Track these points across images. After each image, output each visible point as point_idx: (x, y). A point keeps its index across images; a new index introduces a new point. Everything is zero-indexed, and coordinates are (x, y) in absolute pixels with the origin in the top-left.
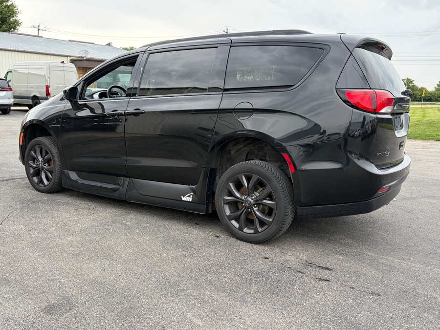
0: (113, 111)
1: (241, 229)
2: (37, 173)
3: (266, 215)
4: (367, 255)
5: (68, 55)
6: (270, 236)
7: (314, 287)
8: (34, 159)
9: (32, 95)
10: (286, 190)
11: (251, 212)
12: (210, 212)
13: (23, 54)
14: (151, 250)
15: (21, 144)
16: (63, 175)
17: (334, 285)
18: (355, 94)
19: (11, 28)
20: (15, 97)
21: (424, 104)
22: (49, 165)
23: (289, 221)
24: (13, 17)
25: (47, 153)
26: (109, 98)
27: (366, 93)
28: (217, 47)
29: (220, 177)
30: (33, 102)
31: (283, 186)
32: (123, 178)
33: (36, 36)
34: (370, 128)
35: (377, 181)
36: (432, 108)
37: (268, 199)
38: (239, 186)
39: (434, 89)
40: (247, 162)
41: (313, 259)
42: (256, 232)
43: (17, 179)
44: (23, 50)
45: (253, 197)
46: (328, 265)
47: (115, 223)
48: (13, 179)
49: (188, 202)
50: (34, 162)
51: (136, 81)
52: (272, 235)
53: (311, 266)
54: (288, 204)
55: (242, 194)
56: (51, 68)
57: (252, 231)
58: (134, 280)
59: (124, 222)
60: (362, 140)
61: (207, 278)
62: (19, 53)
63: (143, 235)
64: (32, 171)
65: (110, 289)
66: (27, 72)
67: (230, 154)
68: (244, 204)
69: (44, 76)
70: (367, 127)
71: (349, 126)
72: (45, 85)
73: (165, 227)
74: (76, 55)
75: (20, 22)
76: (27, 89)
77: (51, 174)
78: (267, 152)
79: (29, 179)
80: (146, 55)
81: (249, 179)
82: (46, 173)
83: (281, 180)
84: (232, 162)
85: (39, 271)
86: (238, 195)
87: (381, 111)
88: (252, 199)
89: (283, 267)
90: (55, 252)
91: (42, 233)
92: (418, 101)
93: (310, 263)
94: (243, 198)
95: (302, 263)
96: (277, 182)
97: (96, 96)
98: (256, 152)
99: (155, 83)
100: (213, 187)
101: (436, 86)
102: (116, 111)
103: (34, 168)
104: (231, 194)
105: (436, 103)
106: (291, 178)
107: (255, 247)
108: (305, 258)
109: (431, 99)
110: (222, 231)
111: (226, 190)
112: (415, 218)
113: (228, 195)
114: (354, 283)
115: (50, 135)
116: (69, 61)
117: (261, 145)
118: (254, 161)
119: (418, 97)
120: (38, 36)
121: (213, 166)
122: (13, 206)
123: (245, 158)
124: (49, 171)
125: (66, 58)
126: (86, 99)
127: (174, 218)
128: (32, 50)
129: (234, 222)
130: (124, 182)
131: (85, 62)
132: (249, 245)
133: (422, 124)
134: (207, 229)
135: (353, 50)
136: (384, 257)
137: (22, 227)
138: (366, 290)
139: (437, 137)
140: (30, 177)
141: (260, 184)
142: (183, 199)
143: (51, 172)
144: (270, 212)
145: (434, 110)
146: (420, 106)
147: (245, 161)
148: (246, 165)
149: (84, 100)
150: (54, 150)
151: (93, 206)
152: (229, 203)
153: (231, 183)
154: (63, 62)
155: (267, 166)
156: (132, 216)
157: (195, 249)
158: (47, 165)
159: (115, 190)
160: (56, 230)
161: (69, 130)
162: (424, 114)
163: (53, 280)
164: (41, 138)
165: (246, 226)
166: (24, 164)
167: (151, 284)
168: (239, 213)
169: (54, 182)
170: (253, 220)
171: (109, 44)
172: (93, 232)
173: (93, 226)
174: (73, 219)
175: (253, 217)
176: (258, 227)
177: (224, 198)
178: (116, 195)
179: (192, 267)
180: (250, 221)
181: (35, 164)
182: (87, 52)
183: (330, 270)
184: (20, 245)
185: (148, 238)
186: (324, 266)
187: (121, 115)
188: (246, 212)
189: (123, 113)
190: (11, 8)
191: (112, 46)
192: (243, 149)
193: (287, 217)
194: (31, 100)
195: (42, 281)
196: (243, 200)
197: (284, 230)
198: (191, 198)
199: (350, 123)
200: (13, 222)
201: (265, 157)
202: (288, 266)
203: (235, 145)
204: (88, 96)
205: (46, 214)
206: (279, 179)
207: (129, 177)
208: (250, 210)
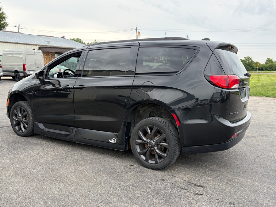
0: (66, 86)
1: (147, 160)
2: (18, 124)
3: (162, 152)
4: (226, 176)
5: (37, 44)
6: (165, 165)
7: (193, 199)
8: (16, 115)
9: (15, 70)
10: (175, 137)
11: (153, 150)
12: (127, 149)
13: (9, 44)
14: (90, 175)
15: (8, 106)
16: (34, 126)
17: (205, 197)
18: (215, 77)
19: (2, 27)
20: (4, 71)
21: (258, 72)
22: (26, 119)
23: (177, 155)
24: (3, 20)
25: (24, 111)
26: (64, 78)
27: (222, 77)
28: (131, 48)
29: (133, 128)
30: (15, 74)
31: (173, 134)
32: (72, 128)
33: (17, 33)
34: (226, 96)
35: (231, 131)
36: (263, 75)
37: (163, 142)
38: (145, 133)
39: (264, 63)
40: (150, 118)
41: (192, 180)
42: (157, 162)
43: (5, 127)
44: (9, 41)
45: (154, 141)
46: (201, 184)
47: (67, 157)
48: (2, 127)
49: (113, 143)
50: (16, 117)
51: (81, 66)
52: (166, 165)
53: (191, 185)
54: (176, 145)
55: (147, 139)
56: (27, 53)
57: (154, 162)
58: (80, 197)
59: (73, 156)
60: (221, 103)
61: (126, 195)
62: (7, 44)
63: (85, 165)
64: (15, 122)
65: (65, 203)
66: (11, 55)
67: (140, 112)
68: (148, 145)
69: (22, 58)
70: (224, 95)
71: (213, 96)
72: (23, 64)
73: (99, 160)
74: (42, 45)
75: (7, 24)
76: (11, 66)
77: (27, 125)
78: (162, 112)
79: (13, 128)
80: (87, 51)
81: (151, 129)
82: (23, 124)
83: (171, 130)
84: (141, 118)
85: (19, 192)
86: (145, 139)
87: (232, 88)
88: (154, 142)
89: (174, 186)
90: (29, 178)
91: (21, 165)
92: (255, 70)
93: (190, 183)
94: (148, 141)
95: (186, 183)
96: (169, 131)
97: (56, 76)
98: (156, 111)
99: (93, 67)
100: (129, 133)
101: (266, 61)
102: (68, 86)
103: (16, 121)
104: (140, 138)
105: (266, 71)
106: (177, 128)
107: (156, 172)
108: (187, 179)
109: (263, 69)
110: (135, 161)
111: (137, 136)
112: (255, 151)
113: (138, 139)
114: (218, 196)
115: (27, 100)
116: (38, 48)
117: (159, 107)
118: (155, 118)
119: (255, 68)
120: (19, 33)
121: (129, 121)
122: (3, 146)
123: (149, 115)
124: (26, 123)
125: (36, 46)
126: (49, 78)
127: (104, 153)
128: (15, 42)
129: (142, 156)
130: (73, 130)
131: (48, 48)
132: (152, 171)
133: (258, 86)
134: (125, 160)
135: (214, 50)
136: (236, 177)
137: (9, 161)
138: (225, 201)
139: (267, 95)
140: (14, 127)
141: (159, 132)
142: (110, 141)
143: (27, 124)
144: (165, 150)
145: (265, 76)
146: (256, 74)
147: (149, 117)
148: (149, 120)
149: (48, 78)
150: (29, 110)
151: (53, 146)
152: (139, 144)
153: (141, 131)
154: (34, 49)
155: (163, 121)
156: (78, 152)
157: (118, 174)
158: (24, 119)
159: (67, 135)
160: (30, 163)
161: (39, 97)
162: (259, 79)
163: (28, 198)
164: (20, 102)
165: (150, 159)
166: (9, 118)
167: (91, 199)
168: (146, 150)
169: (29, 130)
170: (154, 155)
171: (63, 37)
172: (53, 163)
173: (54, 159)
174: (41, 154)
175: (155, 153)
176: (158, 160)
177: (136, 141)
178: (68, 138)
179: (116, 187)
180: (152, 156)
181: (16, 118)
182: (49, 42)
183: (203, 187)
184: (7, 174)
185: (88, 167)
186: (199, 184)
187: (71, 88)
188: (150, 150)
189: (73, 87)
190: (1, 15)
191: (65, 38)
192: (147, 110)
193: (176, 153)
194: (14, 73)
195: (22, 198)
196: (148, 142)
197: (174, 161)
198: (115, 141)
199: (213, 93)
200: (3, 157)
201: (161, 114)
202: (177, 185)
203: (143, 107)
204: (50, 76)
205: (23, 151)
206: (170, 129)
207: (76, 127)
208: (152, 149)
